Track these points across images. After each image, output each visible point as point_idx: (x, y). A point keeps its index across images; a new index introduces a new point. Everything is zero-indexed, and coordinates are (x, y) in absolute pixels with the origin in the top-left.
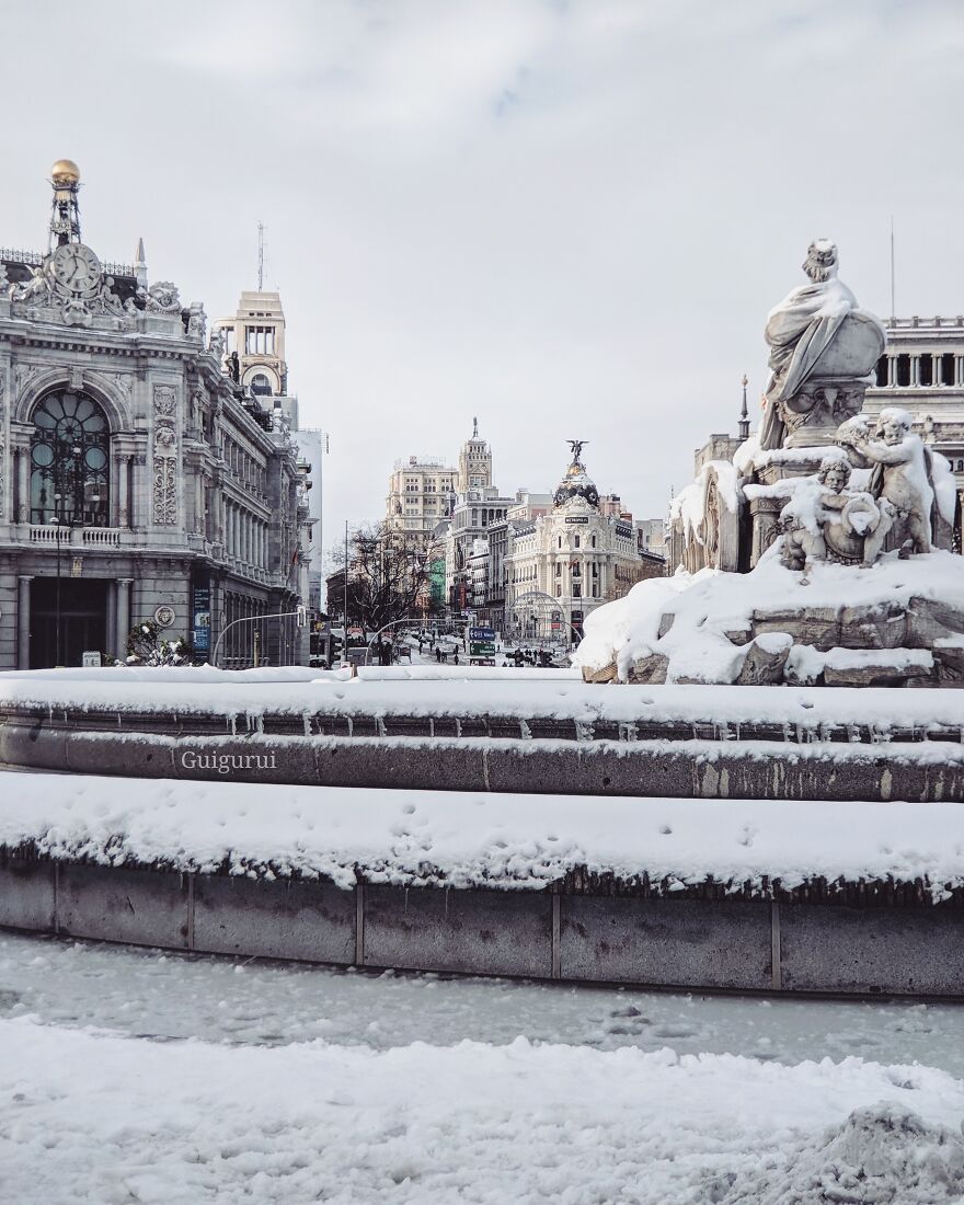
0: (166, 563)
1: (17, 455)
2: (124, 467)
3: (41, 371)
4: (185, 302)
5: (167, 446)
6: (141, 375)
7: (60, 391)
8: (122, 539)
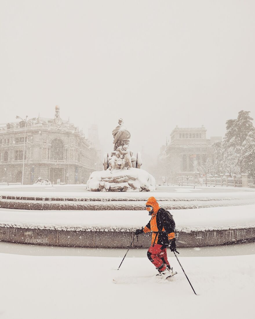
0: (71, 165)
1: (49, 149)
2: (65, 151)
3: (52, 137)
4: (75, 126)
5: (72, 148)
6: (69, 136)
7: (56, 140)
8: (65, 162)
